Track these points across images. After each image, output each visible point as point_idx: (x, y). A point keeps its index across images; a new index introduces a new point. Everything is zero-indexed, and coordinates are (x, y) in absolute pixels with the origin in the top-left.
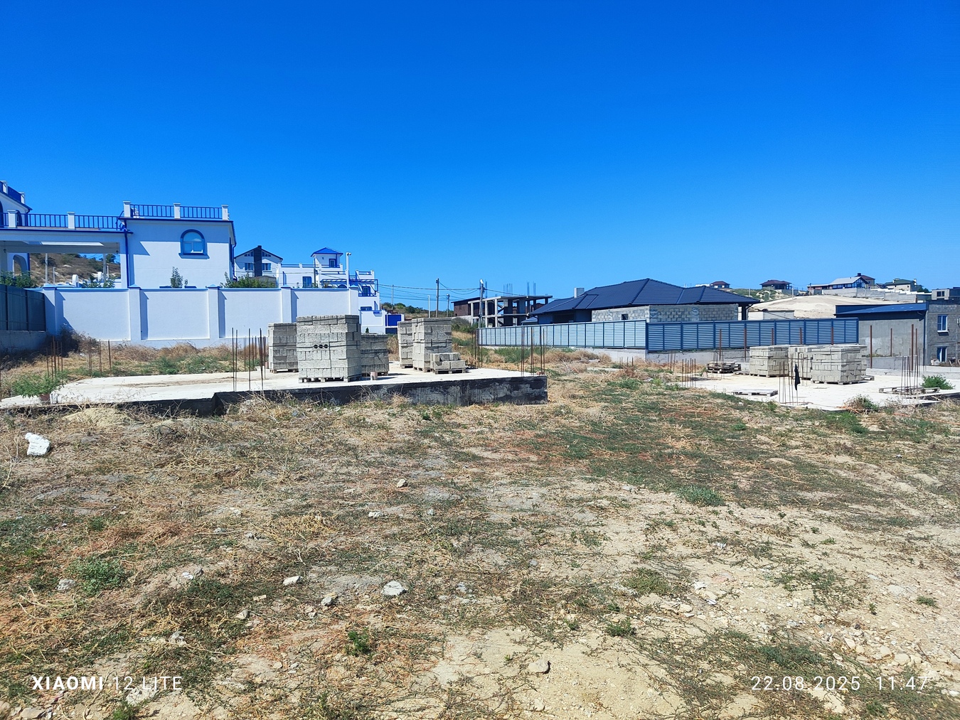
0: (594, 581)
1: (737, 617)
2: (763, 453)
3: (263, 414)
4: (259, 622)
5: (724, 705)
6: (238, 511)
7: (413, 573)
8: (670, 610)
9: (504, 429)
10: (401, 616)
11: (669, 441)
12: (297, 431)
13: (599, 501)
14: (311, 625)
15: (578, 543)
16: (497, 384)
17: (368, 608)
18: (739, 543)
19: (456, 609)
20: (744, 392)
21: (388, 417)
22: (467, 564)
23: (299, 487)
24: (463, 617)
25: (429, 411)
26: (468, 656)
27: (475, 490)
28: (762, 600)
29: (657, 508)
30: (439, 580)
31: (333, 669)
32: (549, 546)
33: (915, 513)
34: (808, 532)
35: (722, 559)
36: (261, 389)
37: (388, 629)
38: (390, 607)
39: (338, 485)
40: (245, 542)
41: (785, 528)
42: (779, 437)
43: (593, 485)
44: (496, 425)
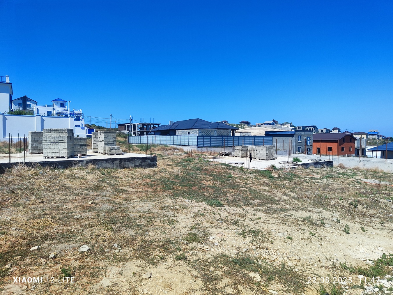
0: (171, 239)
1: (225, 249)
2: (238, 186)
3: (24, 173)
4: (17, 268)
5: (218, 283)
6: (9, 218)
7: (94, 241)
8: (201, 248)
9: (138, 179)
10: (87, 260)
11: (204, 182)
12: (41, 180)
13: (175, 207)
14: (43, 268)
15: (166, 224)
16: (136, 160)
17: (72, 258)
18: (227, 220)
19: (112, 255)
20: (232, 163)
21: (86, 174)
22: (118, 235)
23: (41, 206)
24: (115, 258)
25: (105, 171)
26: (117, 274)
27: (124, 204)
28: (234, 242)
29: (198, 208)
30: (105, 243)
31: (53, 286)
32: (154, 226)
33: (288, 207)
34: (252, 215)
35: (221, 227)
36: (24, 162)
37: (81, 266)
38: (82, 257)
39: (60, 204)
40: (11, 232)
41: (244, 214)
42: (244, 180)
43: (173, 200)
44: (135, 177)
